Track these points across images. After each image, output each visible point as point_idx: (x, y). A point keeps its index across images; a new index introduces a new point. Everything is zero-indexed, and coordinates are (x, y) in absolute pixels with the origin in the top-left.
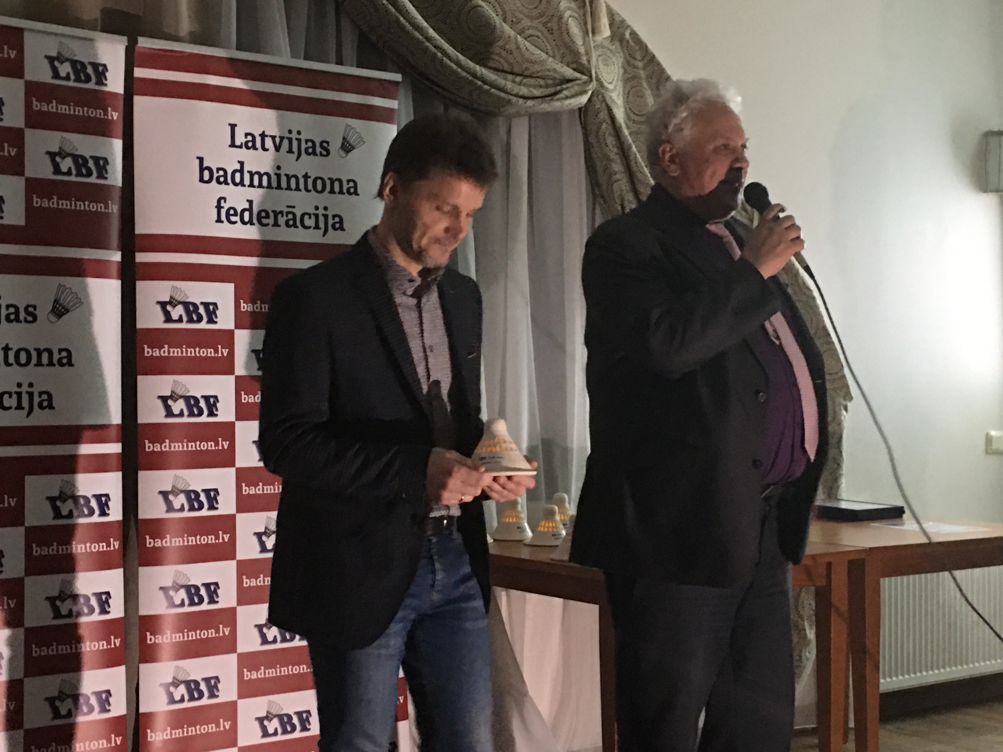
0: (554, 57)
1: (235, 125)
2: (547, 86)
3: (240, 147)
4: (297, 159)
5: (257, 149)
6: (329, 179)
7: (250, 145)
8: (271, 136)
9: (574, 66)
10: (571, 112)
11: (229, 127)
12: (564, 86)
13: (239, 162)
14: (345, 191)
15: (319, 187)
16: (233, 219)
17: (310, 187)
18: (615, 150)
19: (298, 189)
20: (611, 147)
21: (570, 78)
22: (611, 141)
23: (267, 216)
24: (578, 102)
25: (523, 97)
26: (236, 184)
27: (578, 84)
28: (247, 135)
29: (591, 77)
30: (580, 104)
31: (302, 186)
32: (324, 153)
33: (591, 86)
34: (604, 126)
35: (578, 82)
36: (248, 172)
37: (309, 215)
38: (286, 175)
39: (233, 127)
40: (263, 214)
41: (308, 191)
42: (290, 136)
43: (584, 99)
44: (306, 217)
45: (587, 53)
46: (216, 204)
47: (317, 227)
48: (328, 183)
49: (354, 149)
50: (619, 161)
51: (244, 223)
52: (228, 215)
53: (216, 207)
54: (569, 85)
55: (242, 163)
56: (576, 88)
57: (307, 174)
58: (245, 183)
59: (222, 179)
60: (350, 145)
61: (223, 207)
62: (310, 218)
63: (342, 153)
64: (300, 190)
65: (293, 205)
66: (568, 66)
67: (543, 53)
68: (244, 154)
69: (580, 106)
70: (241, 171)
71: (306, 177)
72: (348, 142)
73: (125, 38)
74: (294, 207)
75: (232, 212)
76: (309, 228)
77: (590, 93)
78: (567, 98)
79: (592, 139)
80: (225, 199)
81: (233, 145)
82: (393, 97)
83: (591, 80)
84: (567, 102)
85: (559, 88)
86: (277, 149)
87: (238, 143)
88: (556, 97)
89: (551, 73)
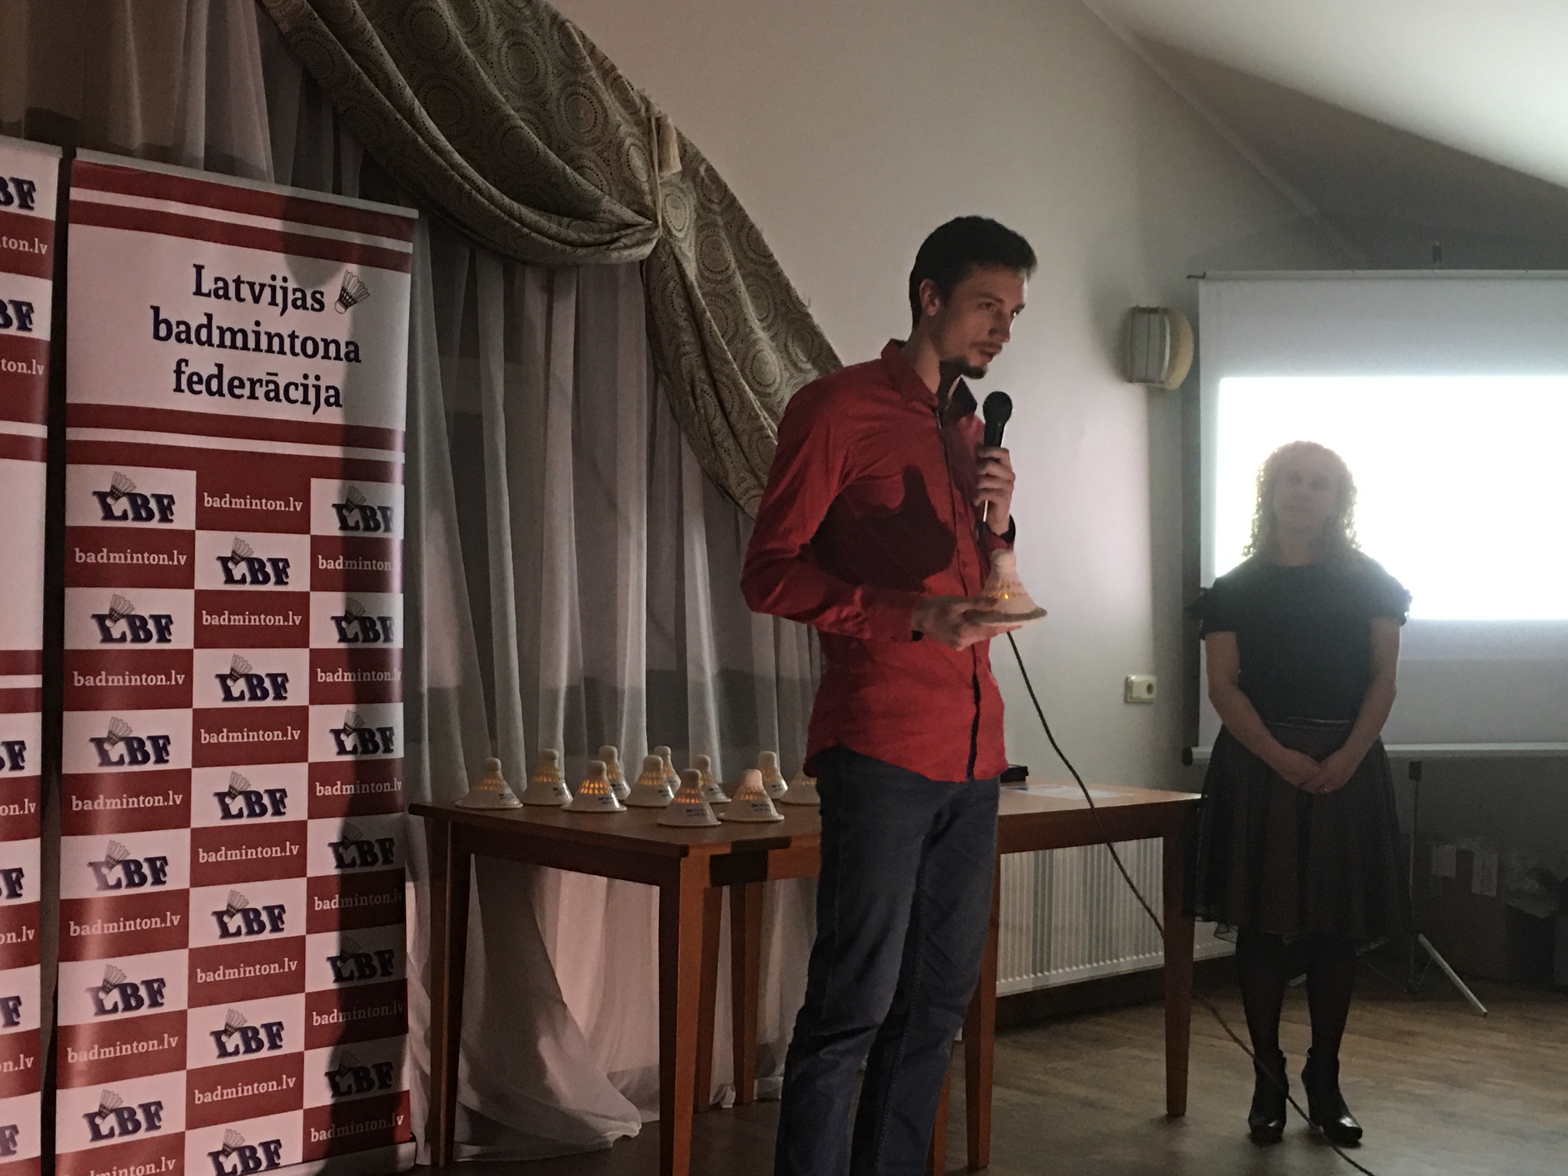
0: (610, 195)
1: (203, 267)
2: (601, 231)
3: (208, 295)
4: (282, 314)
5: (230, 299)
6: (323, 340)
7: (221, 293)
8: (248, 283)
9: (636, 207)
10: (631, 264)
11: (194, 269)
12: (623, 232)
13: (206, 314)
14: (342, 355)
15: (310, 350)
16: (196, 387)
17: (298, 349)
18: (685, 315)
19: (282, 352)
20: (679, 311)
21: (630, 222)
22: (679, 302)
23: (242, 386)
24: (640, 253)
25: (571, 244)
26: (201, 343)
27: (640, 231)
28: (217, 280)
29: (656, 221)
30: (642, 255)
31: (287, 347)
32: (317, 306)
33: (656, 234)
34: (672, 284)
35: (640, 228)
36: (218, 327)
37: (296, 385)
38: (266, 333)
39: (199, 269)
40: (236, 383)
41: (294, 354)
42: (273, 283)
43: (647, 250)
44: (292, 388)
45: (652, 192)
46: (174, 367)
47: (306, 401)
48: (321, 345)
49: (355, 303)
50: (689, 329)
51: (210, 393)
52: (190, 382)
53: (175, 372)
54: (630, 231)
55: (209, 317)
56: (638, 236)
57: (294, 332)
58: (213, 342)
59: (183, 336)
60: (350, 297)
61: (184, 373)
62: (297, 389)
63: (340, 308)
64: (285, 354)
65: (275, 372)
66: (628, 207)
67: (597, 190)
68: (212, 304)
69: (642, 259)
70: (209, 326)
71: (293, 336)
72: (347, 294)
73: (59, 149)
74: (276, 375)
75: (195, 378)
76: (295, 402)
77: (655, 242)
78: (626, 247)
79: (657, 300)
80: (186, 362)
81: (198, 292)
82: (407, 240)
83: (657, 227)
84: (626, 253)
85: (616, 235)
86: (257, 299)
87: (205, 290)
88: (612, 247)
89: (608, 215)
